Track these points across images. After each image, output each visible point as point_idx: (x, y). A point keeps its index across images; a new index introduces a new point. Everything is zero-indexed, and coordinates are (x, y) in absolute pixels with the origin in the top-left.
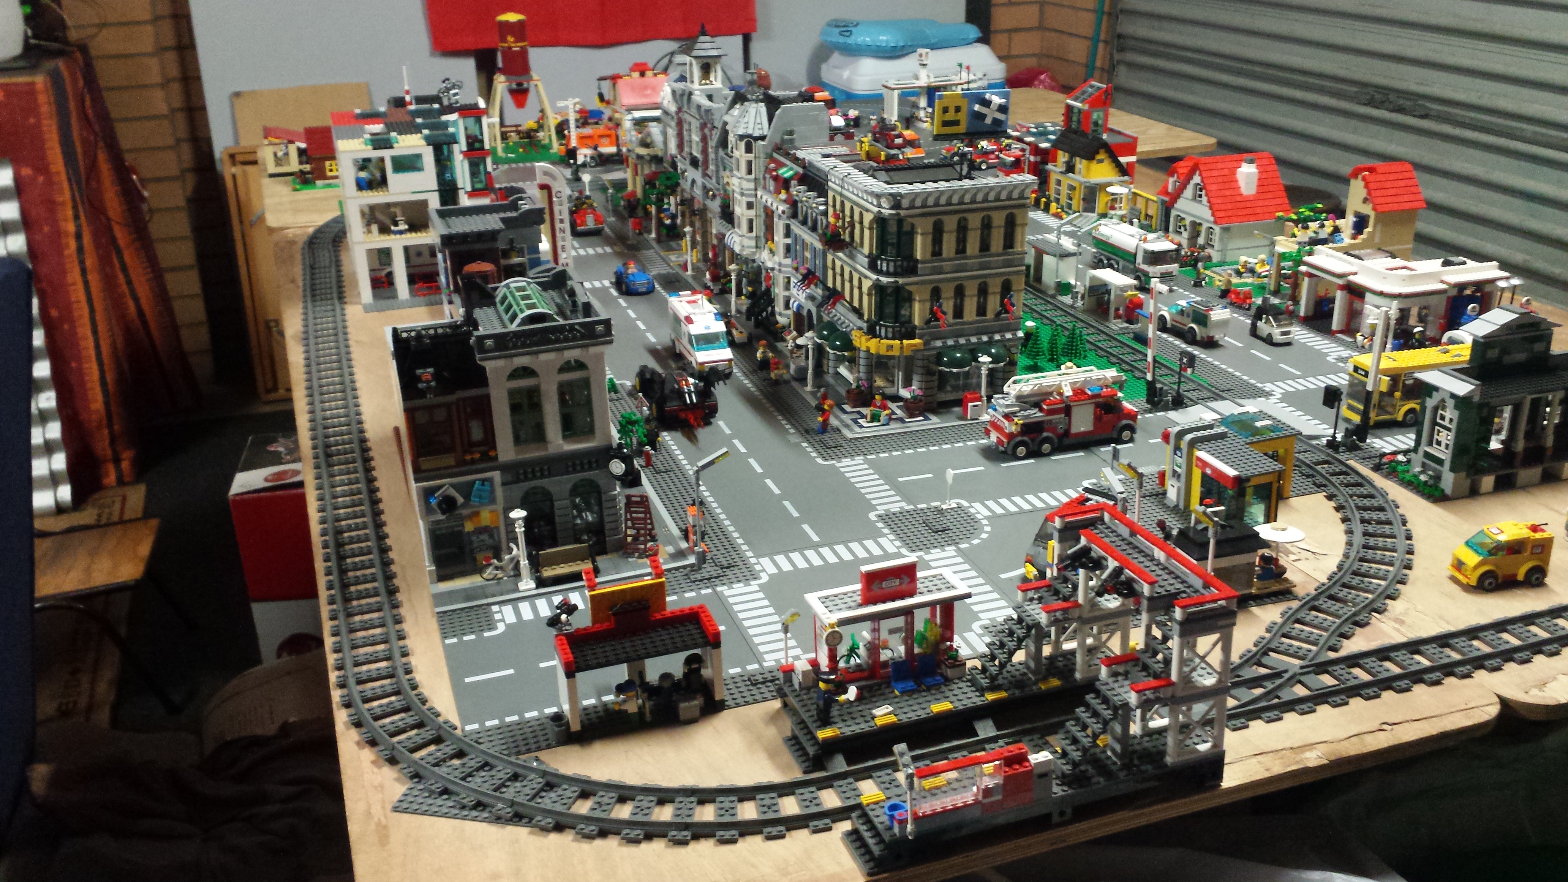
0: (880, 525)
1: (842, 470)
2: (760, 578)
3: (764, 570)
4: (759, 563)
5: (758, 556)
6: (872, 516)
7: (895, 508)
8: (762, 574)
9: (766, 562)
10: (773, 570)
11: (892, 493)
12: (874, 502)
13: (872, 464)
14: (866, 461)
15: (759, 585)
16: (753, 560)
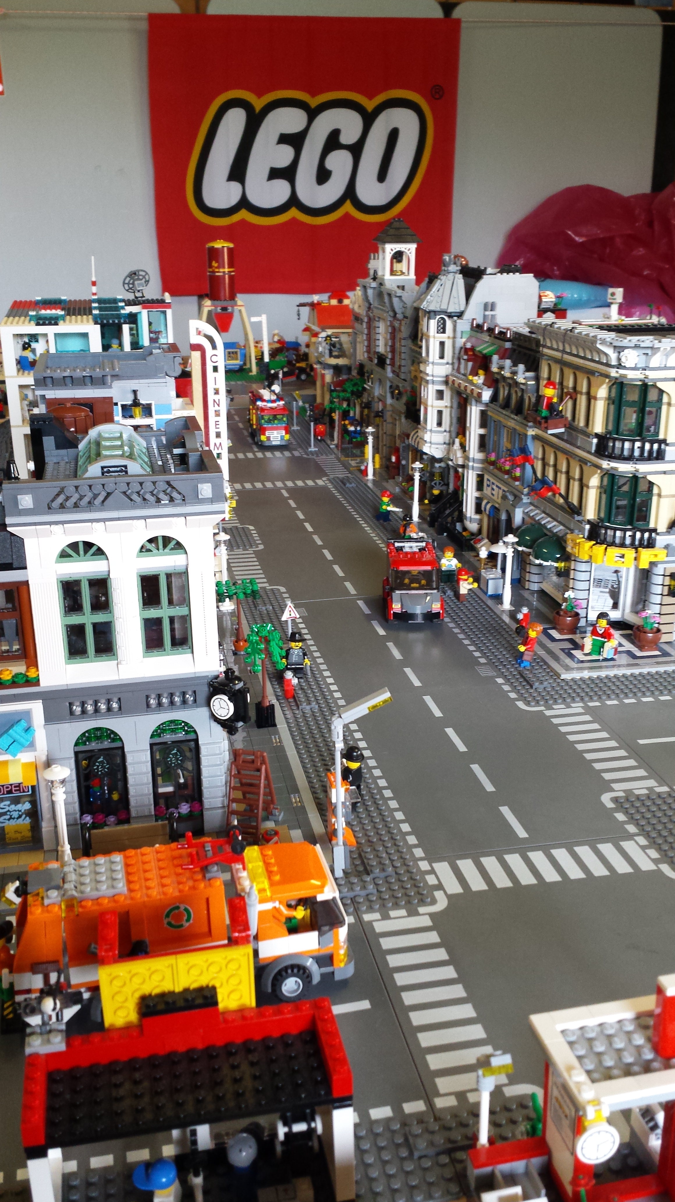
0: (621, 817)
1: (555, 721)
2: (434, 902)
3: (440, 887)
4: (432, 872)
5: (431, 858)
6: (606, 799)
7: (641, 788)
8: (439, 895)
9: (443, 868)
10: (454, 887)
11: (632, 762)
12: (607, 776)
13: (596, 715)
14: (588, 710)
15: (432, 915)
16: (424, 865)
